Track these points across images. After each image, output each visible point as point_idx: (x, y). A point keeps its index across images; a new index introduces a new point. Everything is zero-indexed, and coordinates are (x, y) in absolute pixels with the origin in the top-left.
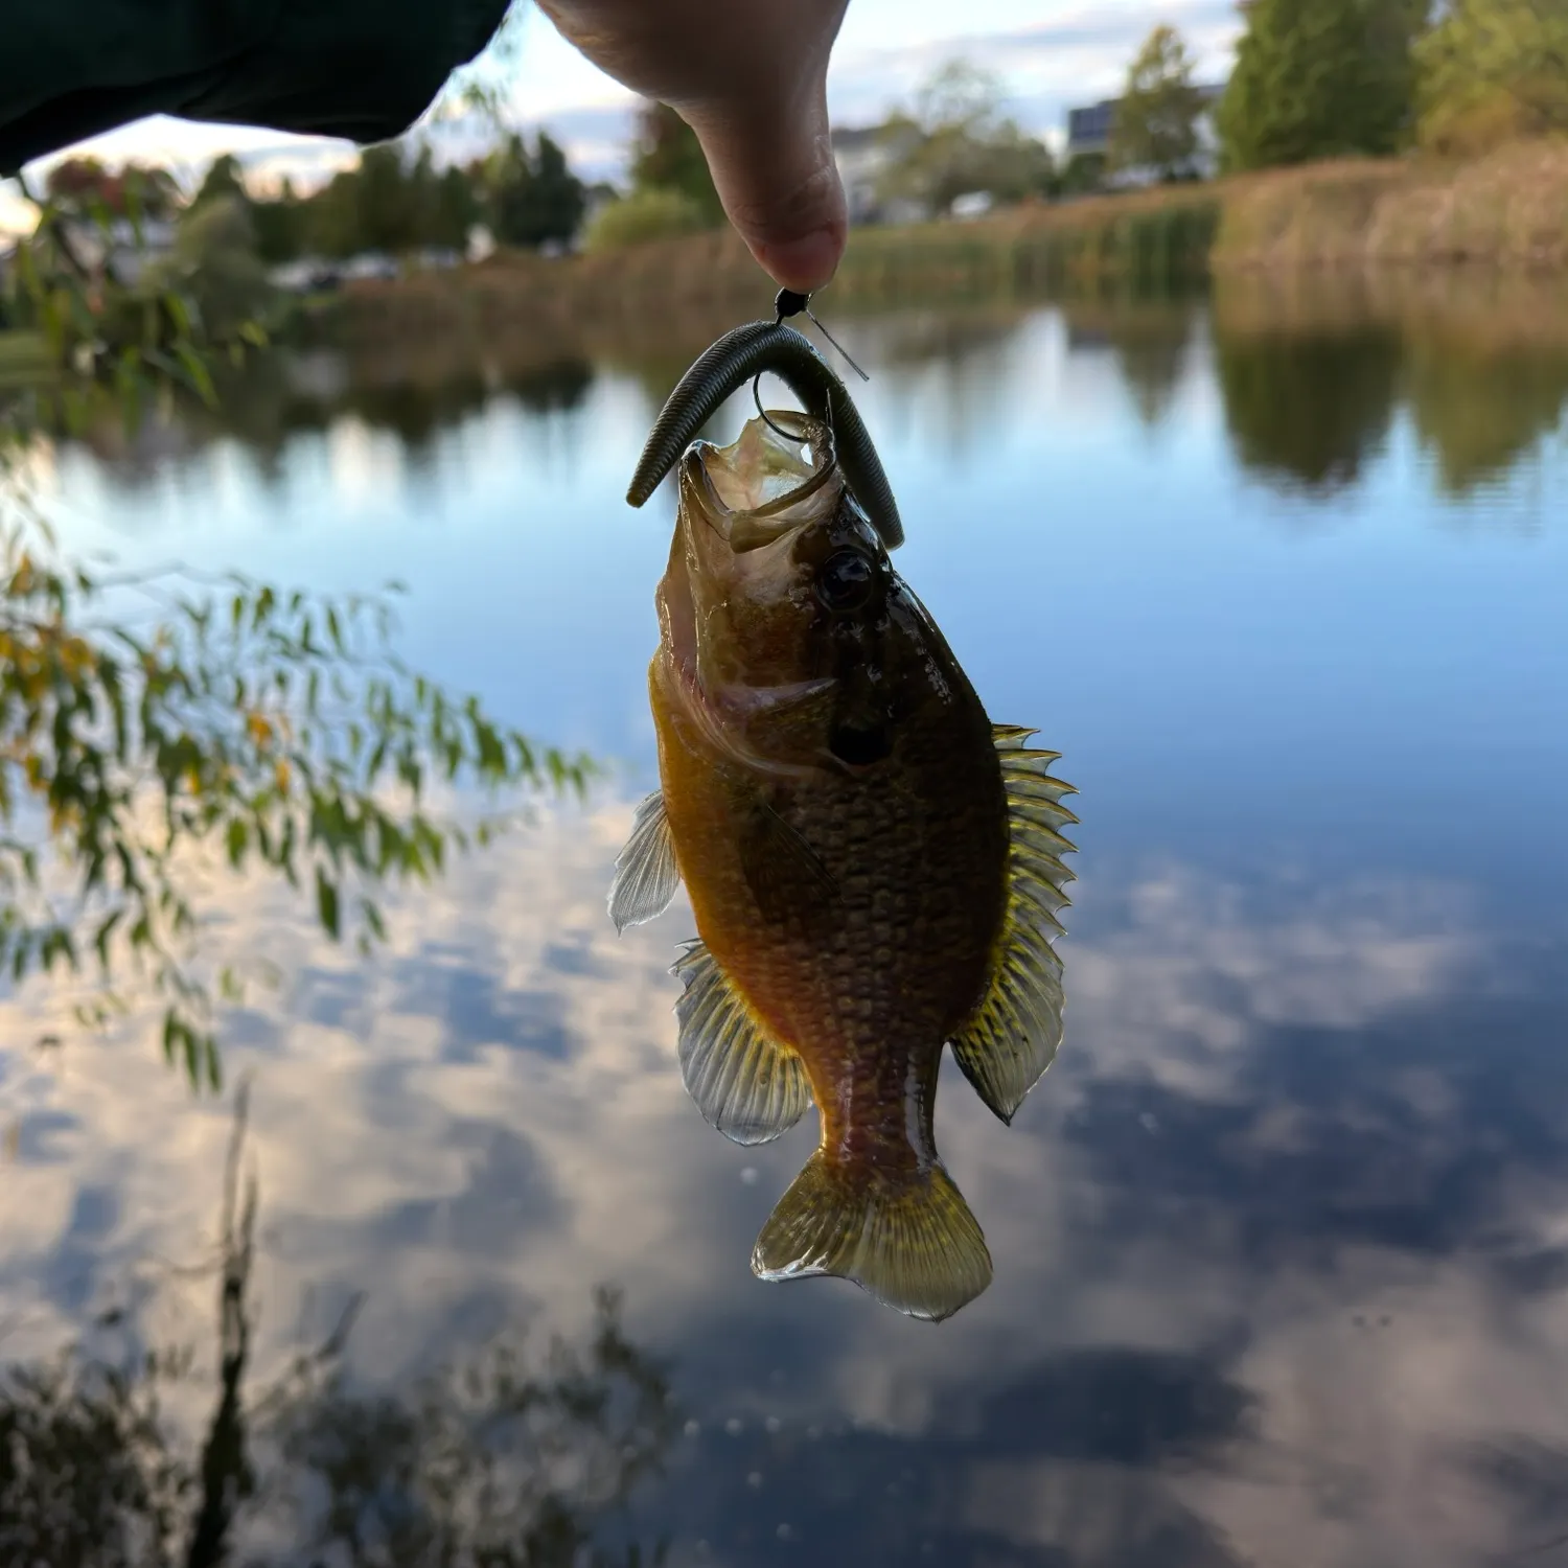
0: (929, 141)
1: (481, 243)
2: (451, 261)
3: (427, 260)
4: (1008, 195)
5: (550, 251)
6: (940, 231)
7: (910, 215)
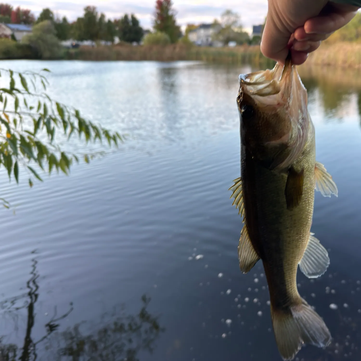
0: (224, 29)
1: (117, 40)
2: (109, 43)
3: (103, 43)
4: (240, 43)
5: (135, 44)
6: (226, 50)
7: (219, 45)
